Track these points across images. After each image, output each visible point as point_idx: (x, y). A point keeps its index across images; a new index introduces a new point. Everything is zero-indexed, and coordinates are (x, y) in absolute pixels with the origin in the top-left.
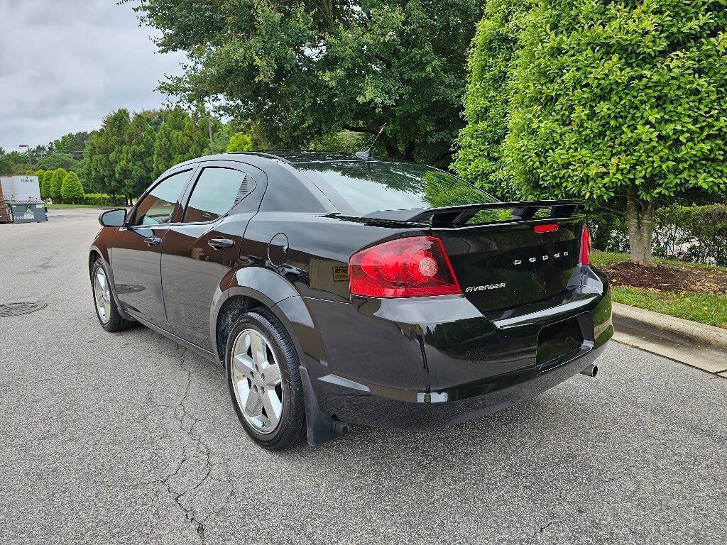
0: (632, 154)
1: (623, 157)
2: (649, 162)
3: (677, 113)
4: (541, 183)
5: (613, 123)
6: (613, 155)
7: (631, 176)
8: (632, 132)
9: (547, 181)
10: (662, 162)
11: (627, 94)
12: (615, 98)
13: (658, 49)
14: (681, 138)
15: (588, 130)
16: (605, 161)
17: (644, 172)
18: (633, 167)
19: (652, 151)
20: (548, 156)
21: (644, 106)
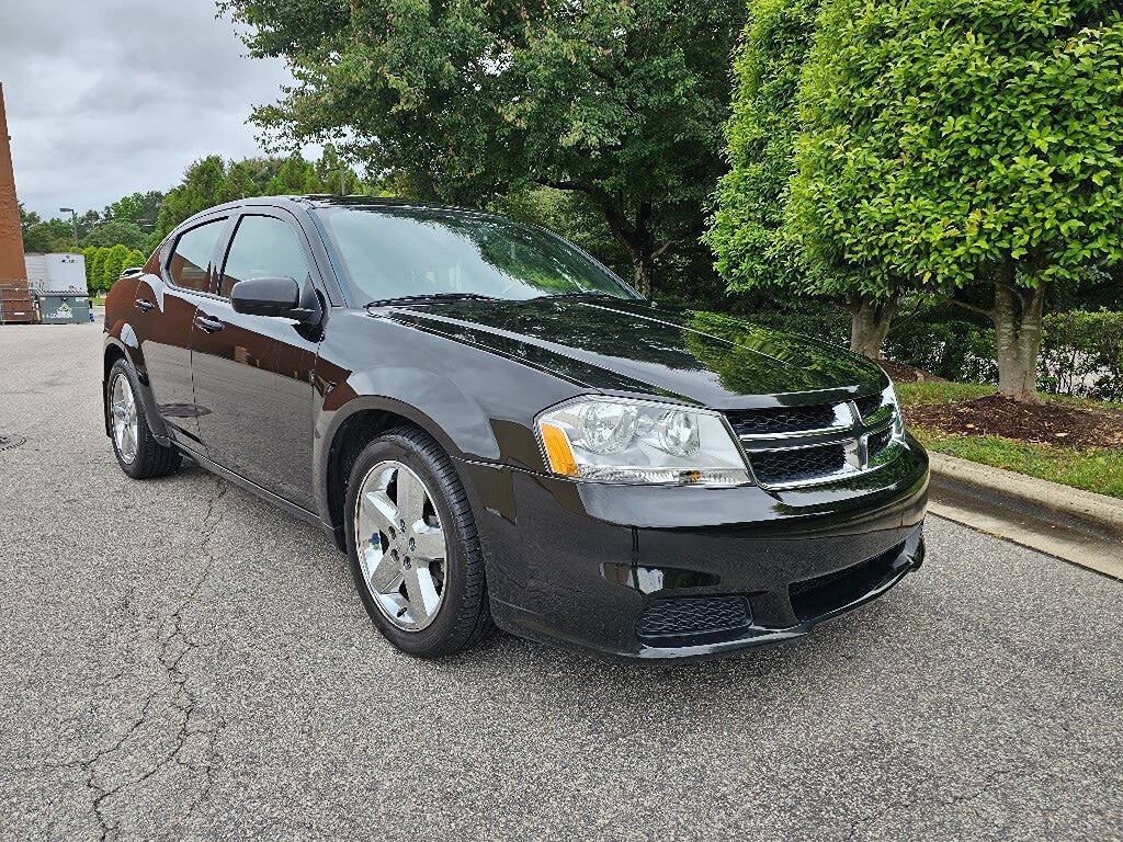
0: (1006, 206)
1: (991, 211)
2: (1036, 220)
3: (1087, 135)
4: (847, 256)
5: (973, 152)
6: (972, 208)
7: (1005, 245)
8: (1007, 167)
9: (857, 253)
10: (1060, 220)
11: (999, 103)
12: (977, 108)
13: (1055, 24)
14: (1095, 179)
15: (930, 164)
16: (958, 218)
17: (1027, 238)
18: (1009, 228)
19: (1043, 202)
20: (859, 209)
21: (1028, 123)
